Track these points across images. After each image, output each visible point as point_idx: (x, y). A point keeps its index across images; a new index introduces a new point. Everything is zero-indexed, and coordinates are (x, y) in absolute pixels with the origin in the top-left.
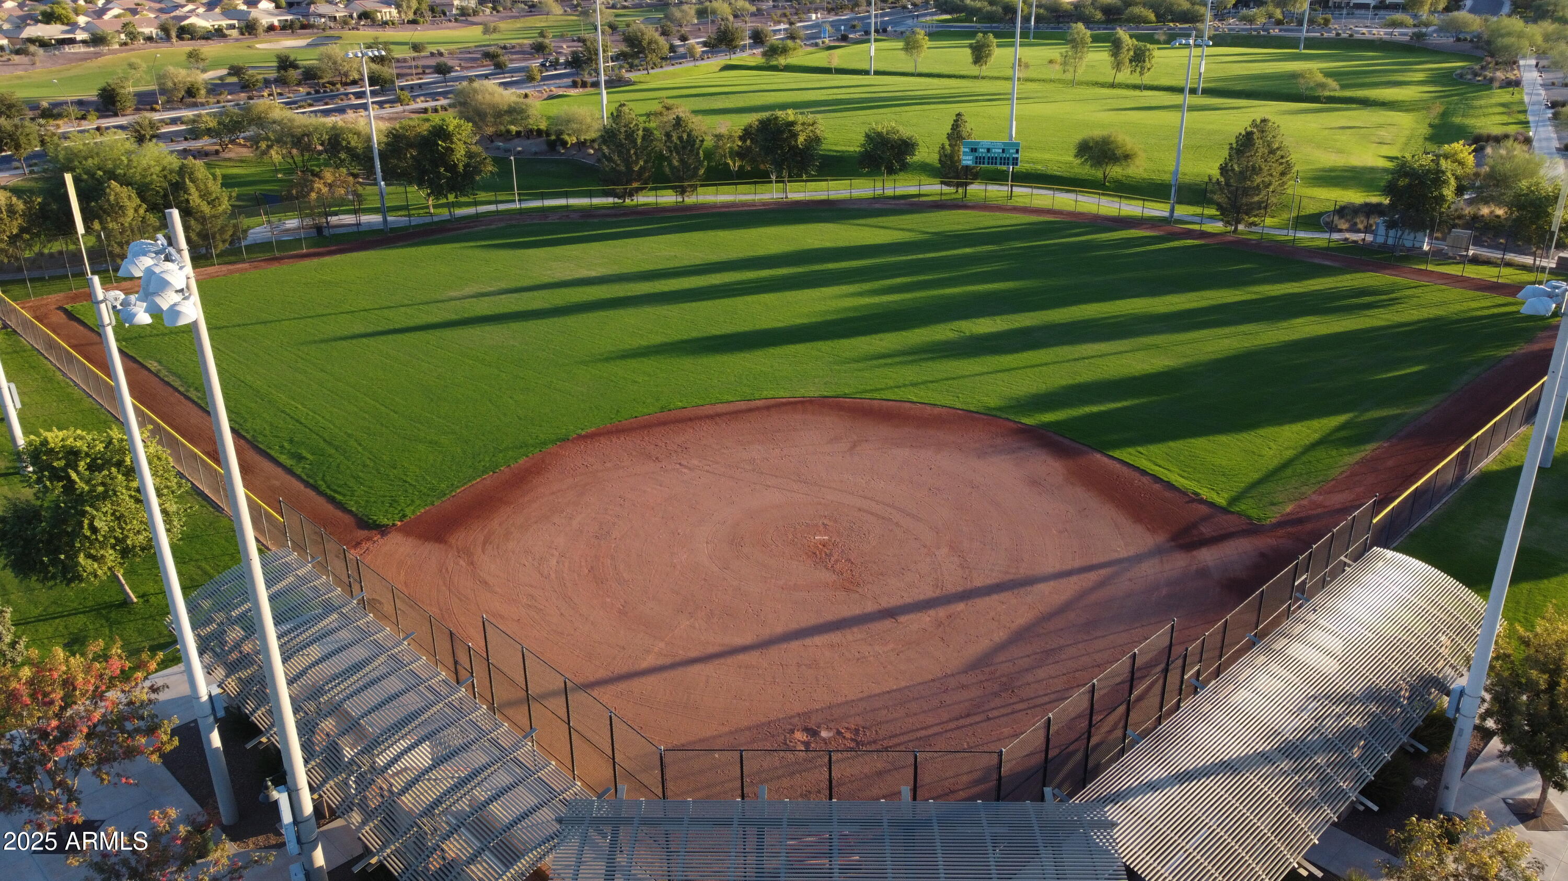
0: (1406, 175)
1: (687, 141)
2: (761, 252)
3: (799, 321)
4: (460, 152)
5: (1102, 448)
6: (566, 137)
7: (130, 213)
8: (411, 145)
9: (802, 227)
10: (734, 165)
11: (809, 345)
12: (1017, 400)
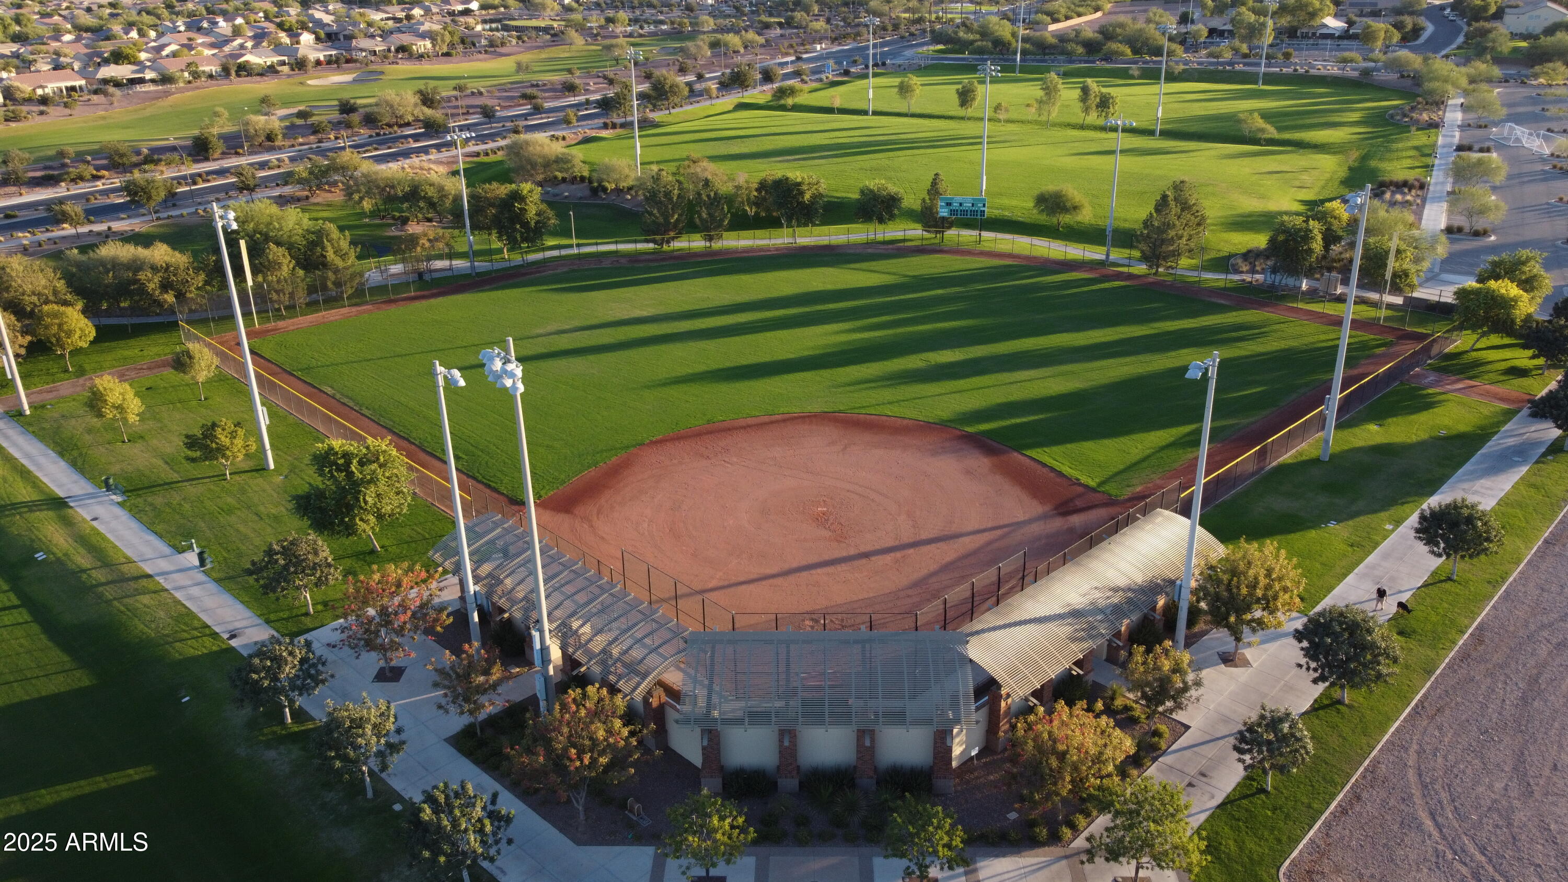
0: (1284, 232)
1: (715, 198)
2: (775, 294)
3: (806, 353)
4: (532, 211)
5: (1019, 449)
6: (607, 184)
7: (285, 268)
8: (492, 205)
9: (808, 271)
10: (751, 211)
11: (813, 373)
12: (964, 414)
